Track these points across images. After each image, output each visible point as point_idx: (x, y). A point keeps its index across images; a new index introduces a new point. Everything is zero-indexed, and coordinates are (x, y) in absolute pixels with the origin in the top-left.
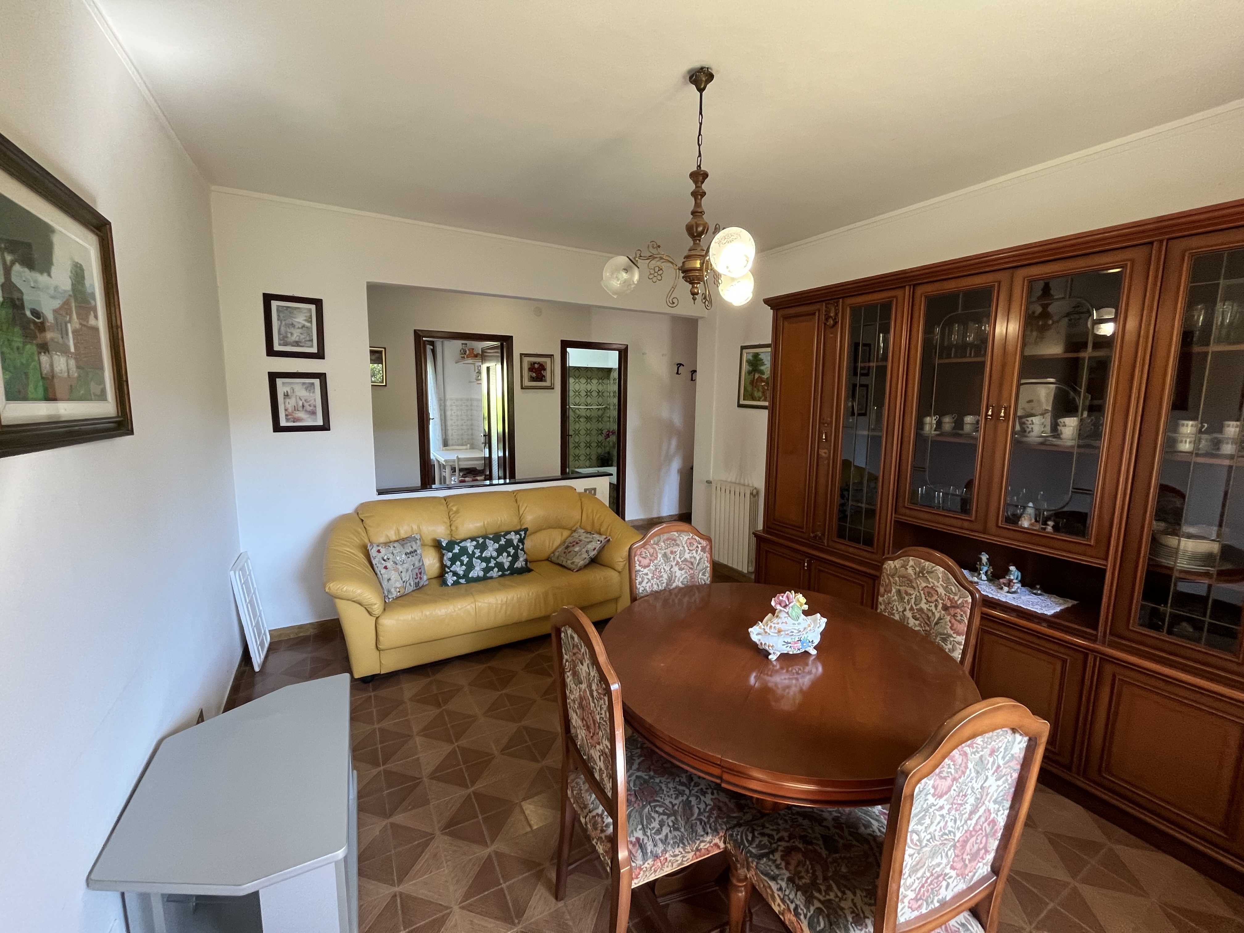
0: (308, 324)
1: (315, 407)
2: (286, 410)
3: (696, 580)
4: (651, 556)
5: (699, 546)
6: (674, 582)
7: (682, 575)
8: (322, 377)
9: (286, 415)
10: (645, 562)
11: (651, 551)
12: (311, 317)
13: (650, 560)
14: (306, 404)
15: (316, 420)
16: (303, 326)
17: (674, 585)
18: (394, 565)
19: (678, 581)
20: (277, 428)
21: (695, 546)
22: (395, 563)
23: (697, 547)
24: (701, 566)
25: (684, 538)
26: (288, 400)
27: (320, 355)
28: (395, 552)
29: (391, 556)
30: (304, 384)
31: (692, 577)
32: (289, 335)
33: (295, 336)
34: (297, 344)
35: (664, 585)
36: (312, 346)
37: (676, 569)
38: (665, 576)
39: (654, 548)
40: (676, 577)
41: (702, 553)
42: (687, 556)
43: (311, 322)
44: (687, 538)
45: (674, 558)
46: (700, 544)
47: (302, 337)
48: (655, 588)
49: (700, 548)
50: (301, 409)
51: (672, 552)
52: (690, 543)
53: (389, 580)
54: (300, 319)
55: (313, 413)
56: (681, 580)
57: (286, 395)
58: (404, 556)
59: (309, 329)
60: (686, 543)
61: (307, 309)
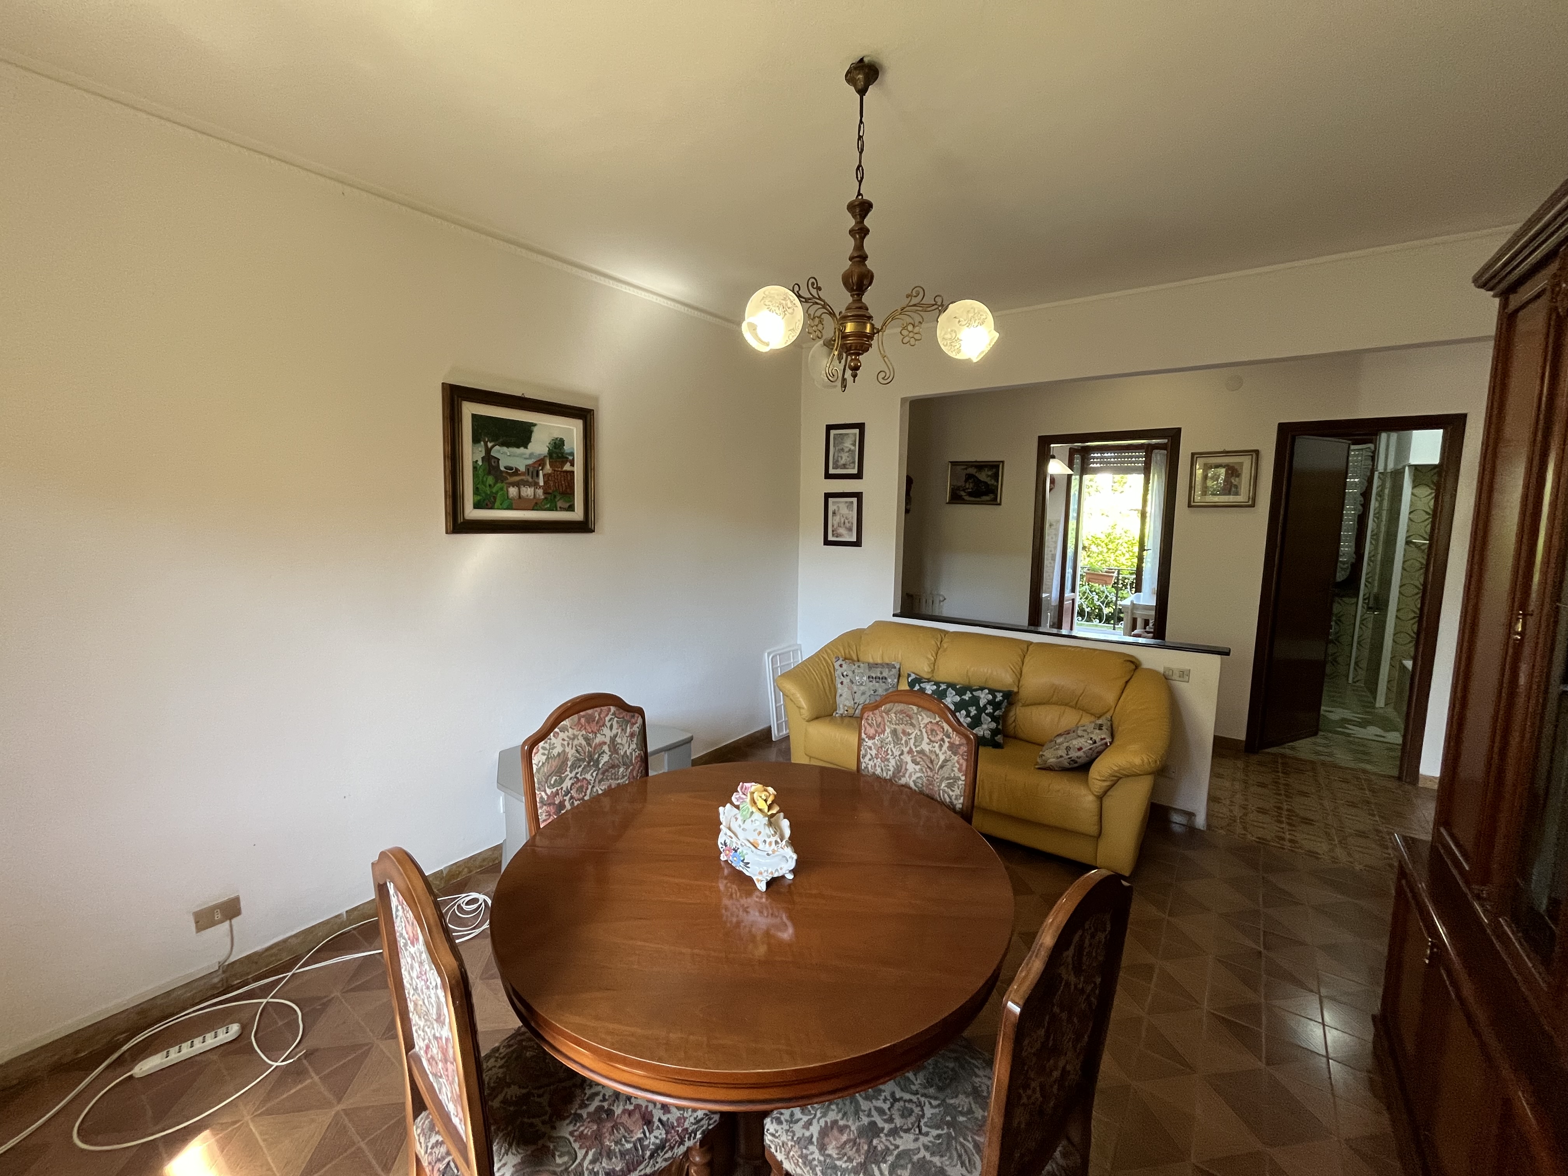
0: (853, 448)
1: (852, 524)
2: (833, 526)
3: (936, 789)
4: (878, 726)
5: (946, 740)
6: (904, 776)
7: (915, 772)
8: (858, 496)
9: (833, 531)
10: (871, 731)
11: (879, 719)
12: (855, 442)
13: (876, 731)
14: (846, 521)
15: (851, 536)
16: (850, 450)
17: (903, 781)
18: (850, 684)
19: (910, 776)
20: (827, 542)
21: (939, 737)
22: (852, 682)
23: (943, 740)
24: (945, 772)
25: (924, 719)
26: (835, 518)
27: (859, 476)
28: (856, 671)
29: (850, 674)
30: (846, 502)
31: (931, 783)
32: (840, 459)
33: (844, 459)
34: (844, 466)
35: (890, 773)
36: (854, 468)
37: (907, 758)
38: (893, 762)
39: (882, 717)
40: (906, 770)
41: (949, 753)
42: (925, 746)
43: (855, 445)
44: (929, 720)
45: (906, 742)
46: (949, 737)
47: (848, 459)
48: (878, 771)
49: (947, 744)
50: (842, 525)
51: (904, 732)
52: (932, 730)
53: (841, 695)
54: (848, 444)
55: (850, 529)
56: (914, 778)
57: (834, 513)
58: (865, 678)
59: (854, 451)
60: (925, 727)
61: (852, 434)
